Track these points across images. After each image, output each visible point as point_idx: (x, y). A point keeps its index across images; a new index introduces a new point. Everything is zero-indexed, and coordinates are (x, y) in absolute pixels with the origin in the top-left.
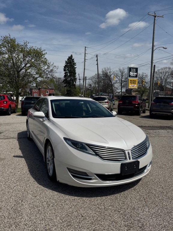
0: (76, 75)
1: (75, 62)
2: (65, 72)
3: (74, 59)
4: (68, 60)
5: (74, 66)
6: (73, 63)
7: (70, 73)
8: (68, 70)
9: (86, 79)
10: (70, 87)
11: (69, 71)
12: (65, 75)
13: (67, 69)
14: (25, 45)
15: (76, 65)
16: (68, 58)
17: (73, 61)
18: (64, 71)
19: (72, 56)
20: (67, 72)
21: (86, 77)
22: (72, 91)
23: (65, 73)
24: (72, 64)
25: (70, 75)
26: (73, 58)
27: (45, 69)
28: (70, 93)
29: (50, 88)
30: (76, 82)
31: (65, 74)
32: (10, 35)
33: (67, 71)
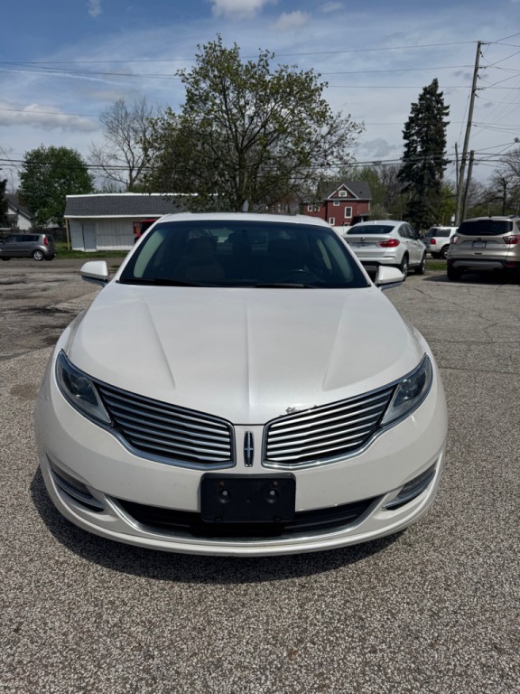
0: (445, 150)
1: (445, 105)
2: (407, 141)
3: (441, 95)
4: (420, 100)
5: (441, 119)
6: (438, 109)
7: (423, 142)
8: (418, 133)
9: (471, 160)
10: (421, 192)
11: (422, 138)
12: (405, 153)
13: (413, 131)
14: (261, 63)
15: (447, 114)
16: (422, 92)
17: (440, 102)
18: (405, 138)
19: (435, 83)
20: (414, 140)
21: (472, 153)
22: (425, 206)
23: (406, 145)
24: (433, 112)
25: (424, 152)
26: (439, 92)
27: (322, 137)
28: (419, 211)
29: (358, 199)
30: (445, 173)
31: (406, 149)
32: (220, 39)
33: (415, 137)
